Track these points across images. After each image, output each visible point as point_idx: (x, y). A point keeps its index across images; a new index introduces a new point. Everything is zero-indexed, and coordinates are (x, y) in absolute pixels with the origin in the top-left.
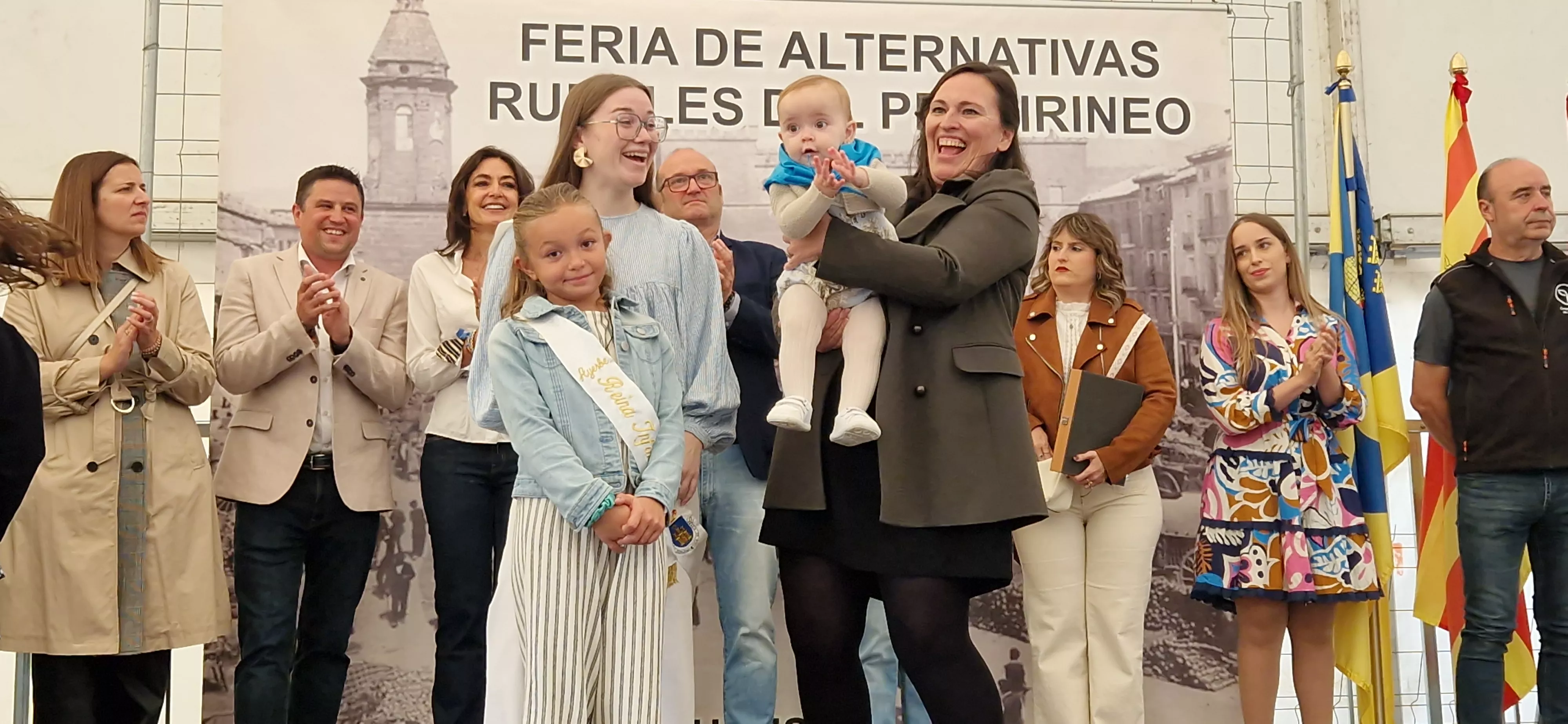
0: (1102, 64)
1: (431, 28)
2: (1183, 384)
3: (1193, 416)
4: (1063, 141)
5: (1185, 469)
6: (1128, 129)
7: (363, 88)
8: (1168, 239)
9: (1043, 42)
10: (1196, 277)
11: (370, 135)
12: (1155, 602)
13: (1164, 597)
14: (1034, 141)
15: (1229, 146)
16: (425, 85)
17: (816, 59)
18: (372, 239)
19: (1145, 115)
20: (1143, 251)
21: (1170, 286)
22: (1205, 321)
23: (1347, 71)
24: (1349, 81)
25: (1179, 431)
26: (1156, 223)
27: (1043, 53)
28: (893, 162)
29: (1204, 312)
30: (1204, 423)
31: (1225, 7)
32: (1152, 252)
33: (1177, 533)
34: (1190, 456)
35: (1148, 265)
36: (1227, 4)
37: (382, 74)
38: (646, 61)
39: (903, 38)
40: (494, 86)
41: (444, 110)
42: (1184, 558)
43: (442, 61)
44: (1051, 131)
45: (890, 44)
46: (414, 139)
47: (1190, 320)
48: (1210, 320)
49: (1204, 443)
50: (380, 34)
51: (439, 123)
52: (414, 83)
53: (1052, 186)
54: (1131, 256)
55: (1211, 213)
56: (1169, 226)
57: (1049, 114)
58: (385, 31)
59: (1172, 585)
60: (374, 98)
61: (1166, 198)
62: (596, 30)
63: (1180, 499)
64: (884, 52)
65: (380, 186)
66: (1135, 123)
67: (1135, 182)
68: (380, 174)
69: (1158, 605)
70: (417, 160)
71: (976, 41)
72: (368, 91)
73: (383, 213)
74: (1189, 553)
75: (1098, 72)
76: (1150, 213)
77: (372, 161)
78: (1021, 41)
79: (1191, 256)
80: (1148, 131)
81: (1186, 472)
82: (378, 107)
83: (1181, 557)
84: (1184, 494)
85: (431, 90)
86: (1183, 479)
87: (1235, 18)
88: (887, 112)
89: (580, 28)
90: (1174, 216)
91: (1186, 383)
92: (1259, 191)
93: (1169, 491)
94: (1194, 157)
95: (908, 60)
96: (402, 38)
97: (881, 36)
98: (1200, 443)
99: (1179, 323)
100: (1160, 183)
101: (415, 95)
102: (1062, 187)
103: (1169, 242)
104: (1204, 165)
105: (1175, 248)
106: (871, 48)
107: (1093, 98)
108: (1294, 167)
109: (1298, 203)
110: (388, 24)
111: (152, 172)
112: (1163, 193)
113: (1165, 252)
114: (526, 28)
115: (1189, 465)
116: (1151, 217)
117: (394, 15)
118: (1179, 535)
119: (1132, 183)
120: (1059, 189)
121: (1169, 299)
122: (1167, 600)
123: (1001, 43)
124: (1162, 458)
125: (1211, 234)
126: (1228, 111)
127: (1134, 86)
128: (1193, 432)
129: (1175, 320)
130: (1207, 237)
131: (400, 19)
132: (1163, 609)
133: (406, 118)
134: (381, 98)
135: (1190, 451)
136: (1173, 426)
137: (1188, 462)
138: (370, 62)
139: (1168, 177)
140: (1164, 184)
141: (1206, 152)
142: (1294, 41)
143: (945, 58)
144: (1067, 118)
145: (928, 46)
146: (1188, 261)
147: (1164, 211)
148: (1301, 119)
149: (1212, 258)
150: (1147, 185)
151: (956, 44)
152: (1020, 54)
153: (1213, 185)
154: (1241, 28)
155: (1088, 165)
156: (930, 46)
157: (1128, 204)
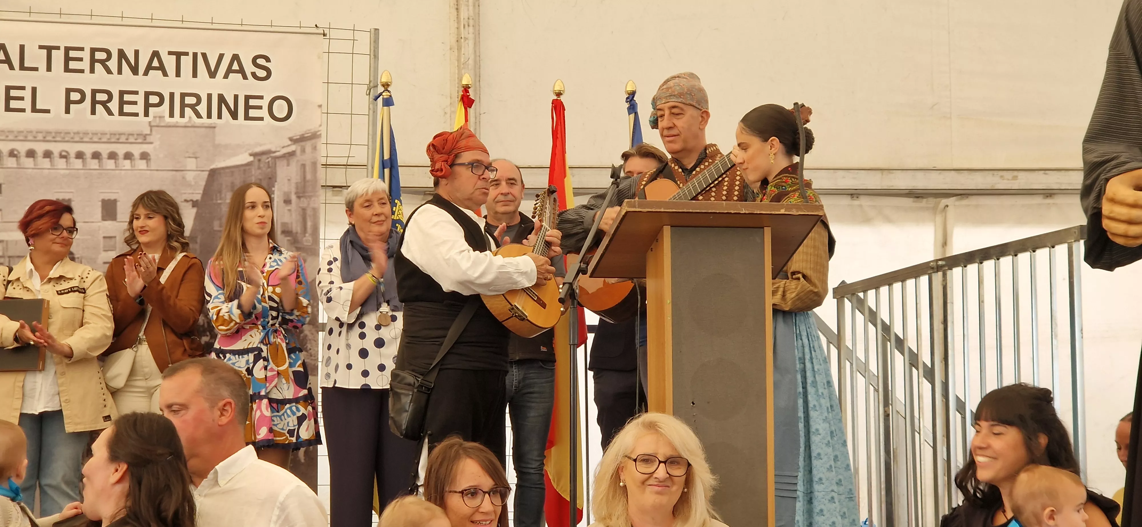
0: (229, 70)
6: (247, 118)
9: (186, 54)
10: (292, 223)
14: (177, 125)
15: (319, 131)
17: (16, 63)
19: (260, 107)
23: (388, 85)
24: (389, 91)
27: (186, 62)
28: (72, 138)
31: (322, 31)
36: (324, 28)
44: (190, 118)
45: (72, 54)
53: (189, 157)
55: (305, 178)
56: (274, 187)
61: (273, 167)
64: (67, 59)
66: (252, 113)
67: (251, 155)
71: (137, 52)
75: (226, 76)
76: (260, 177)
78: (170, 53)
79: (289, 208)
80: (261, 119)
87: (330, 39)
88: (69, 102)
90: (278, 180)
94: (295, 138)
95: (85, 65)
97: (65, 47)
100: (268, 156)
102: (196, 158)
104: (303, 144)
105: (277, 202)
106: (58, 57)
108: (368, 146)
109: (369, 171)
112: (270, 163)
120: (194, 160)
123: (156, 54)
125: (304, 192)
126: (320, 106)
127: (252, 87)
130: (301, 195)
139: (275, 152)
140: (271, 157)
141: (303, 135)
142: (372, 56)
143: (113, 64)
144: (202, 108)
145: (100, 56)
146: (286, 211)
147: (270, 176)
148: (374, 112)
149: (304, 210)
150: (259, 158)
151: (122, 54)
152: (170, 62)
153: (307, 158)
154: (335, 46)
155: (217, 142)
156: (102, 56)
157: (245, 170)
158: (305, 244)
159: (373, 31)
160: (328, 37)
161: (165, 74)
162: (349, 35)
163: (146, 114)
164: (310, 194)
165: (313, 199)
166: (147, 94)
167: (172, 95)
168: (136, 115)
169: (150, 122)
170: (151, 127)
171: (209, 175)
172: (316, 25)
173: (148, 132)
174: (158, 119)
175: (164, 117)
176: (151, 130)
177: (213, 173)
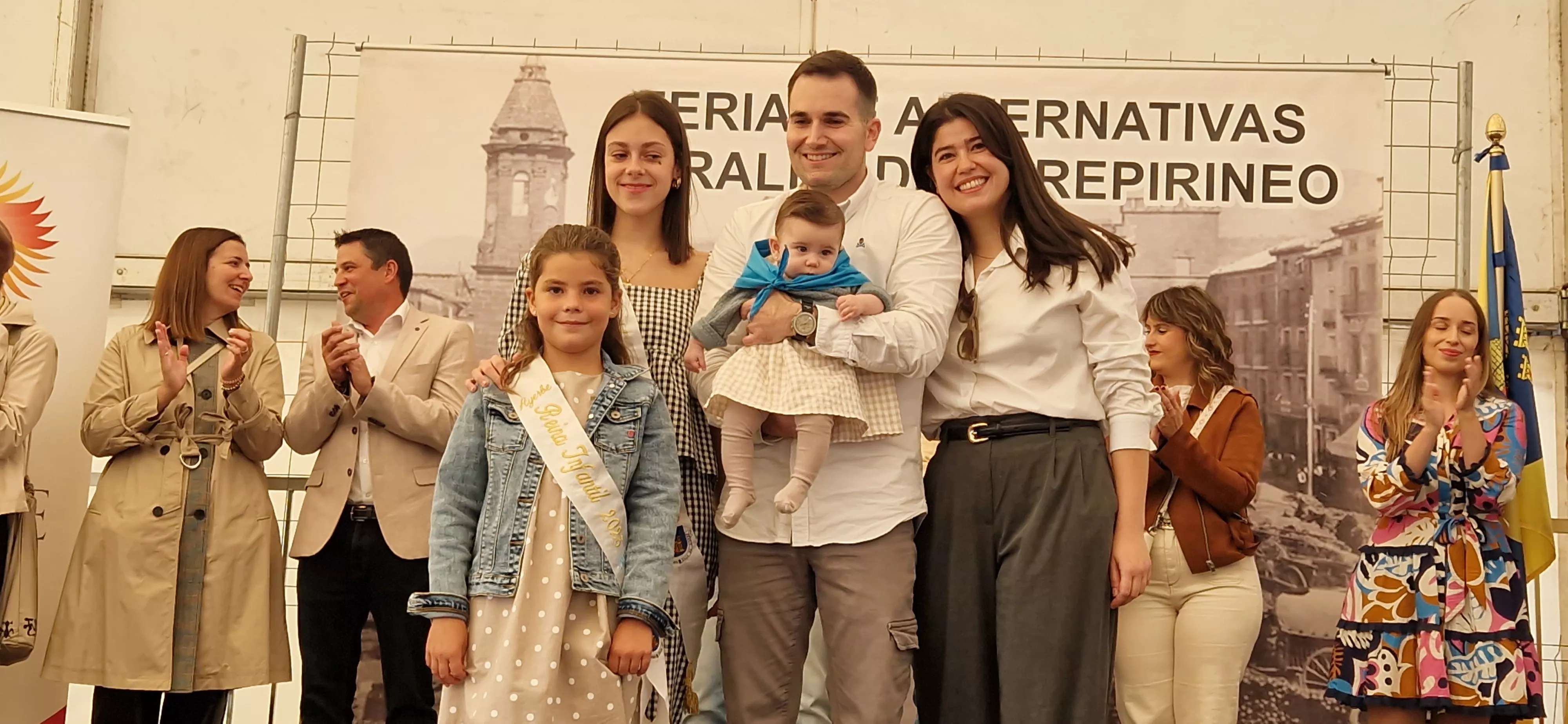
0: (1241, 129)
1: (551, 94)
2: (1316, 472)
3: (1326, 507)
4: (1191, 210)
5: (1314, 563)
6: (1267, 198)
7: (484, 155)
8: (1306, 316)
9: (1177, 106)
10: (1337, 357)
11: (487, 200)
12: (1273, 705)
13: (1283, 700)
14: (1162, 210)
15: (1379, 217)
16: (543, 152)
18: (483, 302)
19: (1287, 183)
20: (1277, 328)
21: (1306, 366)
22: (1344, 405)
24: (1503, 148)
25: (1309, 521)
26: (1293, 298)
27: (1177, 118)
29: (1344, 395)
30: (1338, 515)
31: (1383, 68)
32: (1287, 329)
33: (1301, 632)
34: (1320, 549)
35: (1282, 342)
36: (1385, 65)
37: (503, 141)
38: (760, 128)
39: (1025, 102)
41: (561, 177)
42: (1309, 659)
43: (562, 129)
44: (1181, 199)
46: (529, 206)
47: (1327, 403)
48: (1350, 403)
49: (1336, 535)
50: (503, 102)
51: (554, 189)
52: (533, 150)
53: (1179, 258)
54: (1264, 333)
55: (1356, 287)
56: (1308, 302)
57: (1179, 182)
58: (508, 100)
59: (1293, 688)
60: (494, 165)
61: (1306, 272)
62: (711, 97)
63: (1308, 594)
65: (495, 251)
66: (1275, 191)
67: (1272, 254)
68: (495, 239)
69: (1276, 709)
70: (531, 226)
71: (1104, 105)
72: (489, 158)
73: (495, 277)
74: (1313, 655)
75: (1235, 138)
76: (1287, 287)
77: (488, 226)
78: (1153, 105)
79: (1332, 334)
80: (1289, 200)
81: (1315, 566)
82: (497, 173)
83: (1306, 660)
84: (1313, 591)
85: (549, 157)
86: (1312, 573)
87: (1395, 79)
89: (696, 95)
90: (1315, 291)
91: (1319, 471)
92: (1415, 266)
93: (1295, 586)
94: (1341, 228)
96: (524, 106)
98: (1332, 536)
99: (1315, 407)
101: (533, 162)
102: (1189, 259)
103: (1307, 319)
104: (1352, 236)
105: (1313, 324)
107: (1229, 164)
108: (1456, 240)
109: (1459, 278)
110: (512, 92)
111: (286, 236)
113: (1302, 329)
115: (1319, 559)
116: (1288, 291)
117: (518, 84)
118: (1304, 634)
119: (1269, 256)
120: (1187, 261)
121: (1304, 380)
122: (1287, 703)
123: (1132, 107)
124: (1288, 551)
125: (1356, 310)
126: (1381, 180)
127: (1277, 152)
128: (1325, 524)
129: (1310, 403)
130: (1350, 314)
131: (523, 88)
132: (1283, 713)
133: (523, 183)
134: (501, 164)
135: (1321, 544)
136: (1303, 516)
137: (1317, 556)
138: (492, 130)
139: (1310, 249)
140: (1304, 256)
141: (1354, 223)
142: (1462, 103)
143: (1069, 123)
144: (1199, 186)
145: (1052, 111)
146: (1328, 339)
147: (1303, 286)
148: (1466, 188)
149: (1355, 337)
150: (1285, 258)
151: (1082, 108)
152: (1152, 119)
153: (1360, 258)
154: (1403, 90)
155: (1220, 236)
156: (1055, 111)
157: (1263, 277)
158: (1359, 389)
159: (1462, 65)
160: (1392, 76)
161: (1145, 136)
162: (1426, 72)
163: (1117, 196)
164: (1366, 313)
165: (1370, 320)
166: (1118, 166)
167: (1154, 167)
168: (1102, 196)
169: (1122, 207)
170: (1123, 213)
171: (1209, 284)
172: (1373, 60)
173: (1120, 222)
174: (1133, 202)
175: (1142, 199)
176: (1123, 218)
177: (1214, 280)
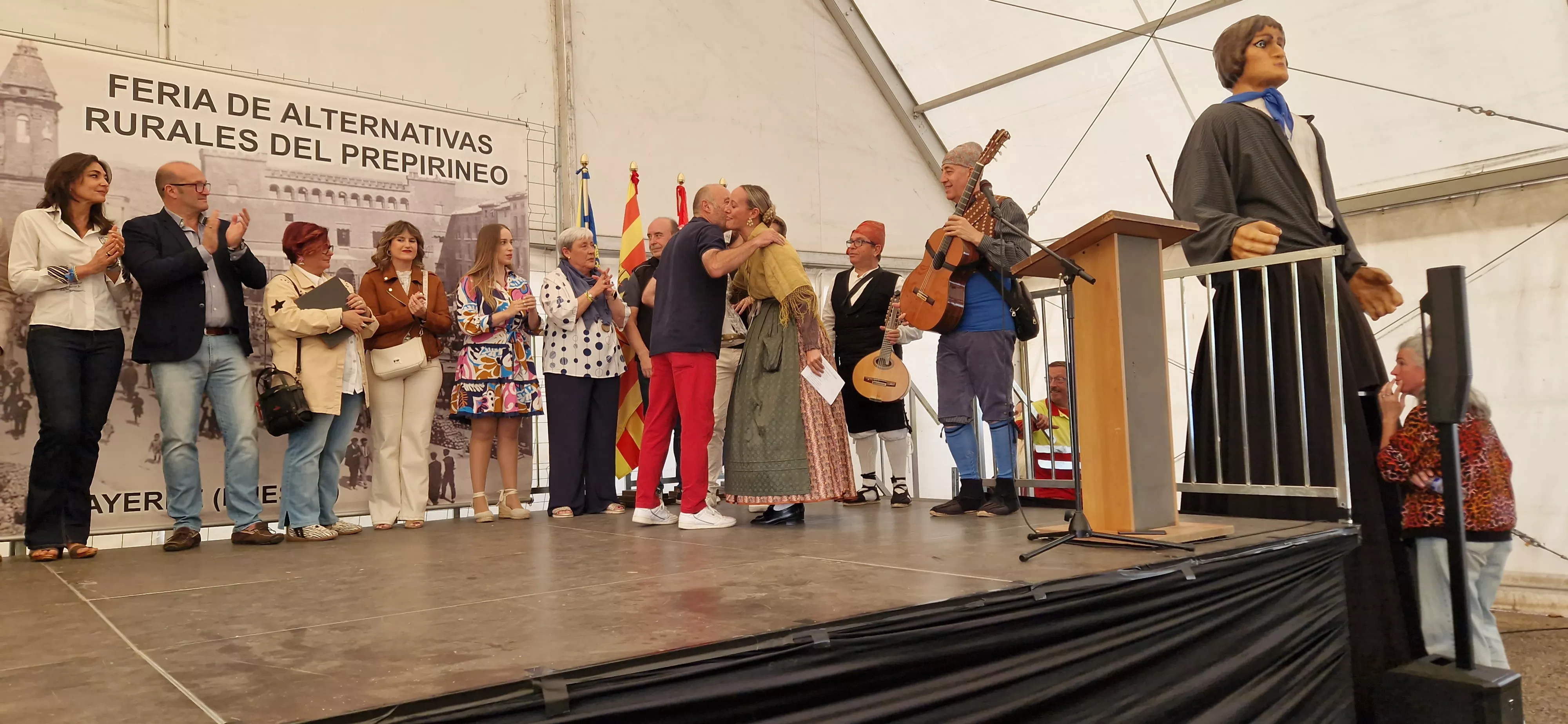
0: (463, 144)
1: (43, 67)
4: (441, 181)
6: (476, 179)
9: (432, 128)
14: (426, 180)
15: (525, 194)
16: (40, 103)
17: (304, 120)
19: (485, 173)
23: (586, 164)
24: (586, 168)
27: (432, 134)
28: (348, 183)
38: (195, 108)
39: (355, 115)
40: (89, 110)
41: (53, 121)
43: (52, 90)
45: (348, 118)
46: (29, 137)
51: (49, 128)
52: (30, 101)
57: (435, 167)
62: (161, 84)
64: (344, 122)
66: (480, 176)
67: (480, 207)
70: (30, 149)
71: (396, 123)
75: (461, 148)
78: (420, 126)
80: (486, 181)
85: (45, 107)
88: (345, 155)
89: (151, 82)
94: (510, 197)
96: (22, 72)
97: (343, 112)
100: (492, 208)
101: (31, 109)
104: (514, 201)
106: (337, 119)
107: (459, 161)
112: (495, 214)
114: (113, 77)
119: (477, 208)
120: (440, 207)
123: (410, 126)
127: (479, 157)
139: (496, 206)
141: (515, 195)
143: (379, 130)
144: (445, 170)
145: (369, 122)
150: (485, 209)
151: (385, 122)
152: (420, 133)
153: (518, 212)
155: (456, 195)
157: (476, 218)
161: (417, 141)
163: (404, 170)
166: (404, 155)
167: (422, 158)
168: (397, 170)
169: (407, 176)
170: (408, 179)
171: (452, 219)
173: (406, 184)
174: (413, 174)
175: (417, 173)
176: (408, 182)
177: (455, 218)
